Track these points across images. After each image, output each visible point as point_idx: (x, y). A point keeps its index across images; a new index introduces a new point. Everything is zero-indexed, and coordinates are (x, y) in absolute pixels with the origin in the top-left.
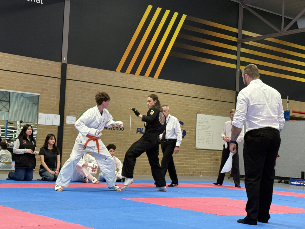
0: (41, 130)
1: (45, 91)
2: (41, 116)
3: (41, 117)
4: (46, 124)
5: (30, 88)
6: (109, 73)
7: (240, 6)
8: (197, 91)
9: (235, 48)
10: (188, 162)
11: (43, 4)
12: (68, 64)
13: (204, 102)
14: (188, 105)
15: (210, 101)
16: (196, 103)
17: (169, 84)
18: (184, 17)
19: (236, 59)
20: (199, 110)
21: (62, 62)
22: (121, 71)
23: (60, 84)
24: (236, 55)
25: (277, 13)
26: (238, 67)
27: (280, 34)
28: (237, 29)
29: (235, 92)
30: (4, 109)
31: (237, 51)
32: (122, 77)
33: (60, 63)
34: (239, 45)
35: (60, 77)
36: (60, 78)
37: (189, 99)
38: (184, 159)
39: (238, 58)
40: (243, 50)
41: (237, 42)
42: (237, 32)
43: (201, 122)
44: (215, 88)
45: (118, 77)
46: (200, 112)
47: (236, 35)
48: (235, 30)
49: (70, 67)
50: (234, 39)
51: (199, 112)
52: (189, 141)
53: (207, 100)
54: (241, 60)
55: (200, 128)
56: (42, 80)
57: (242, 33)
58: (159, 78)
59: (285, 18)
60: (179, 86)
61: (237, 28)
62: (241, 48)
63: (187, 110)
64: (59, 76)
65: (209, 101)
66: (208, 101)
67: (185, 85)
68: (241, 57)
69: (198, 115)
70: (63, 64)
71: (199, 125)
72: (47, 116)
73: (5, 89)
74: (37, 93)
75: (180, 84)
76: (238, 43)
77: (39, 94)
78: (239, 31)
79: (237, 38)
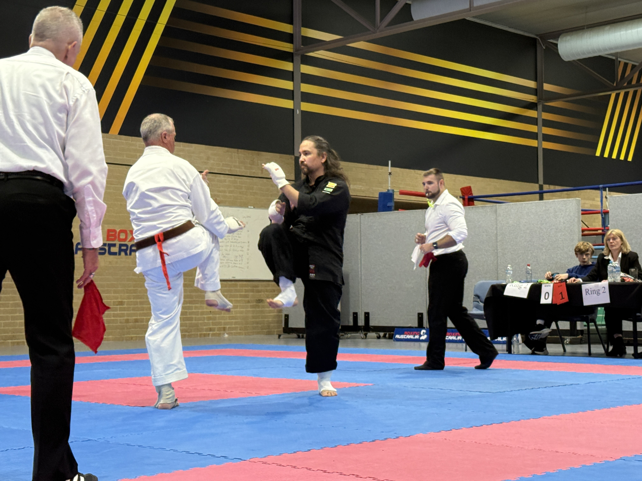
8: (208, 159)
10: (196, 308)
13: (225, 181)
26: (297, 105)
27: (374, 33)
28: (292, 26)
29: (292, 158)
31: (293, 72)
34: (297, 59)
39: (297, 86)
40: (306, 69)
42: (292, 32)
44: (250, 151)
47: (289, 38)
48: (286, 28)
50: (286, 47)
54: (302, 90)
57: (303, 34)
58: (121, 133)
61: (291, 23)
62: (301, 65)
68: (302, 85)
76: (294, 54)
78: (294, 29)
79: (292, 45)
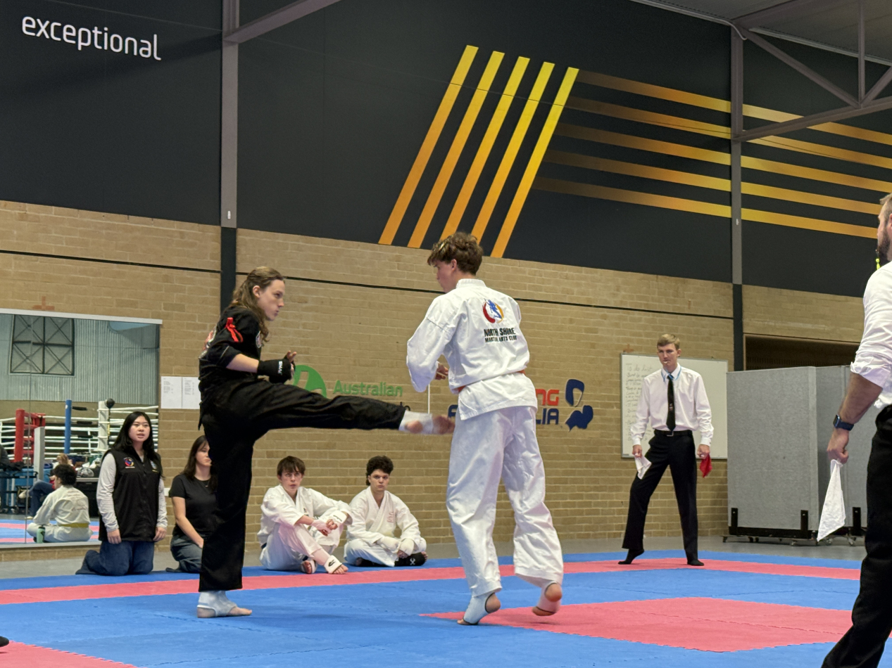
0: (170, 424)
1: (176, 312)
2: (168, 383)
3: (169, 388)
4: (184, 408)
5: (133, 304)
6: (359, 250)
7: (732, 34)
8: (618, 290)
9: (724, 159)
10: (603, 496)
11: (159, 59)
12: (240, 230)
13: (640, 320)
14: (595, 331)
15: (658, 317)
16: (617, 325)
17: (535, 271)
18: (572, 74)
19: (728, 189)
20: (628, 345)
21: (224, 224)
22: (395, 243)
23: (218, 288)
24: (730, 178)
25: (844, 48)
26: (736, 213)
27: (856, 109)
28: (729, 103)
29: (729, 287)
30: (59, 370)
31: (730, 167)
32: (398, 259)
33: (218, 228)
34: (736, 148)
35: (219, 269)
36: (218, 272)
37: (597, 313)
38: (591, 491)
39: (736, 186)
40: (748, 162)
41: (730, 140)
42: (729, 111)
43: (635, 378)
44: (673, 278)
45: (387, 261)
46: (632, 350)
47: (725, 119)
48: (722, 106)
49: (248, 238)
50: (721, 132)
51: (629, 351)
52: (602, 437)
53: (650, 313)
54: (743, 191)
55: (632, 395)
56: (167, 279)
57: (745, 113)
58: (506, 255)
59: (867, 63)
60: (567, 278)
61: (728, 97)
62: (742, 157)
63: (593, 346)
64: (216, 264)
65: (655, 317)
66: (651, 317)
67: (583, 274)
68: (743, 184)
69: (626, 358)
70: (225, 230)
71: (631, 386)
72: (187, 384)
73: (59, 311)
74: (153, 318)
75: (567, 272)
76: (732, 142)
77: (159, 322)
78: (733, 107)
79: (729, 129)
